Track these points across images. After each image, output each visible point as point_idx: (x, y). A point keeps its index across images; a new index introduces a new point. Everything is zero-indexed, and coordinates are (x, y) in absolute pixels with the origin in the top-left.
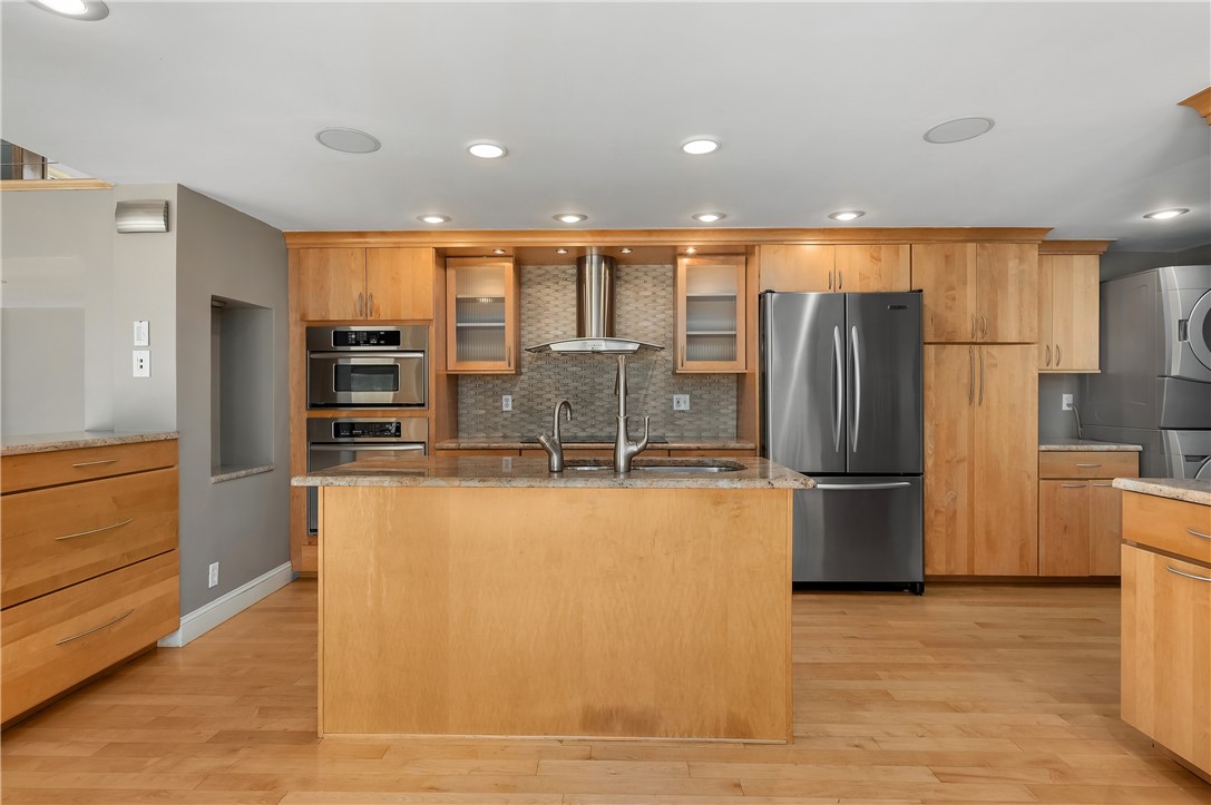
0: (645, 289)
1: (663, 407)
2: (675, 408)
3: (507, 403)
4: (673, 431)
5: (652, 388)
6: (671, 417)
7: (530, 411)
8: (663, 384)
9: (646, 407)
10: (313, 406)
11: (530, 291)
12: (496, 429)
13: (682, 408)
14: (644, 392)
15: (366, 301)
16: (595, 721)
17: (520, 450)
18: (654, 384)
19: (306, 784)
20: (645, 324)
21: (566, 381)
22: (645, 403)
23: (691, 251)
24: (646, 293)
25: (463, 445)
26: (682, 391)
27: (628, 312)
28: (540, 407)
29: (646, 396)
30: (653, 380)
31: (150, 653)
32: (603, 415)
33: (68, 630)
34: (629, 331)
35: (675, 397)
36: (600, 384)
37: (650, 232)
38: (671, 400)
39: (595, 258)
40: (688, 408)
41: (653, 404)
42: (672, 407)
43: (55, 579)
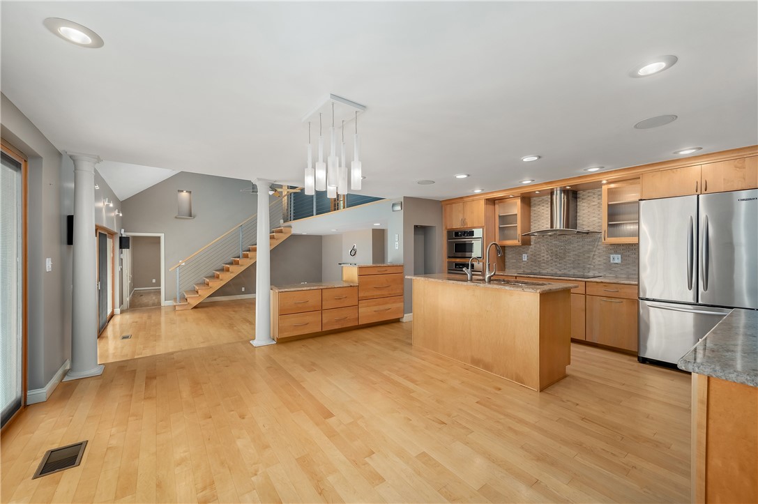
0: (594, 202)
1: (604, 261)
2: (612, 262)
3: (525, 257)
4: (610, 273)
5: (597, 251)
6: (609, 266)
7: (535, 261)
8: (605, 249)
9: (594, 261)
10: (449, 257)
11: (535, 208)
12: (520, 268)
13: (616, 261)
14: (593, 253)
15: (464, 221)
16: (476, 362)
17: (516, 277)
18: (599, 249)
19: (402, 350)
20: (595, 219)
21: (552, 248)
22: (593, 259)
23: (604, 182)
24: (594, 204)
25: (506, 274)
26: (616, 253)
27: (584, 214)
28: (539, 260)
29: (594, 255)
30: (599, 247)
31: (398, 321)
32: (570, 264)
33: (376, 308)
34: (584, 223)
35: (612, 256)
36: (569, 249)
37: (580, 177)
38: (609, 257)
39: (559, 192)
40: (620, 262)
41: (599, 259)
42: (610, 261)
43: (373, 296)
